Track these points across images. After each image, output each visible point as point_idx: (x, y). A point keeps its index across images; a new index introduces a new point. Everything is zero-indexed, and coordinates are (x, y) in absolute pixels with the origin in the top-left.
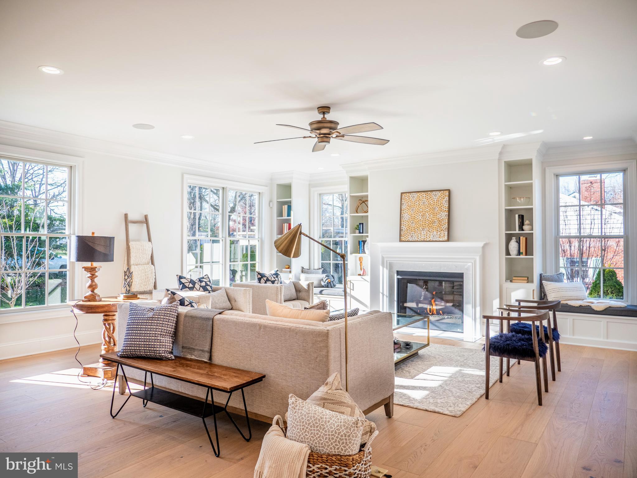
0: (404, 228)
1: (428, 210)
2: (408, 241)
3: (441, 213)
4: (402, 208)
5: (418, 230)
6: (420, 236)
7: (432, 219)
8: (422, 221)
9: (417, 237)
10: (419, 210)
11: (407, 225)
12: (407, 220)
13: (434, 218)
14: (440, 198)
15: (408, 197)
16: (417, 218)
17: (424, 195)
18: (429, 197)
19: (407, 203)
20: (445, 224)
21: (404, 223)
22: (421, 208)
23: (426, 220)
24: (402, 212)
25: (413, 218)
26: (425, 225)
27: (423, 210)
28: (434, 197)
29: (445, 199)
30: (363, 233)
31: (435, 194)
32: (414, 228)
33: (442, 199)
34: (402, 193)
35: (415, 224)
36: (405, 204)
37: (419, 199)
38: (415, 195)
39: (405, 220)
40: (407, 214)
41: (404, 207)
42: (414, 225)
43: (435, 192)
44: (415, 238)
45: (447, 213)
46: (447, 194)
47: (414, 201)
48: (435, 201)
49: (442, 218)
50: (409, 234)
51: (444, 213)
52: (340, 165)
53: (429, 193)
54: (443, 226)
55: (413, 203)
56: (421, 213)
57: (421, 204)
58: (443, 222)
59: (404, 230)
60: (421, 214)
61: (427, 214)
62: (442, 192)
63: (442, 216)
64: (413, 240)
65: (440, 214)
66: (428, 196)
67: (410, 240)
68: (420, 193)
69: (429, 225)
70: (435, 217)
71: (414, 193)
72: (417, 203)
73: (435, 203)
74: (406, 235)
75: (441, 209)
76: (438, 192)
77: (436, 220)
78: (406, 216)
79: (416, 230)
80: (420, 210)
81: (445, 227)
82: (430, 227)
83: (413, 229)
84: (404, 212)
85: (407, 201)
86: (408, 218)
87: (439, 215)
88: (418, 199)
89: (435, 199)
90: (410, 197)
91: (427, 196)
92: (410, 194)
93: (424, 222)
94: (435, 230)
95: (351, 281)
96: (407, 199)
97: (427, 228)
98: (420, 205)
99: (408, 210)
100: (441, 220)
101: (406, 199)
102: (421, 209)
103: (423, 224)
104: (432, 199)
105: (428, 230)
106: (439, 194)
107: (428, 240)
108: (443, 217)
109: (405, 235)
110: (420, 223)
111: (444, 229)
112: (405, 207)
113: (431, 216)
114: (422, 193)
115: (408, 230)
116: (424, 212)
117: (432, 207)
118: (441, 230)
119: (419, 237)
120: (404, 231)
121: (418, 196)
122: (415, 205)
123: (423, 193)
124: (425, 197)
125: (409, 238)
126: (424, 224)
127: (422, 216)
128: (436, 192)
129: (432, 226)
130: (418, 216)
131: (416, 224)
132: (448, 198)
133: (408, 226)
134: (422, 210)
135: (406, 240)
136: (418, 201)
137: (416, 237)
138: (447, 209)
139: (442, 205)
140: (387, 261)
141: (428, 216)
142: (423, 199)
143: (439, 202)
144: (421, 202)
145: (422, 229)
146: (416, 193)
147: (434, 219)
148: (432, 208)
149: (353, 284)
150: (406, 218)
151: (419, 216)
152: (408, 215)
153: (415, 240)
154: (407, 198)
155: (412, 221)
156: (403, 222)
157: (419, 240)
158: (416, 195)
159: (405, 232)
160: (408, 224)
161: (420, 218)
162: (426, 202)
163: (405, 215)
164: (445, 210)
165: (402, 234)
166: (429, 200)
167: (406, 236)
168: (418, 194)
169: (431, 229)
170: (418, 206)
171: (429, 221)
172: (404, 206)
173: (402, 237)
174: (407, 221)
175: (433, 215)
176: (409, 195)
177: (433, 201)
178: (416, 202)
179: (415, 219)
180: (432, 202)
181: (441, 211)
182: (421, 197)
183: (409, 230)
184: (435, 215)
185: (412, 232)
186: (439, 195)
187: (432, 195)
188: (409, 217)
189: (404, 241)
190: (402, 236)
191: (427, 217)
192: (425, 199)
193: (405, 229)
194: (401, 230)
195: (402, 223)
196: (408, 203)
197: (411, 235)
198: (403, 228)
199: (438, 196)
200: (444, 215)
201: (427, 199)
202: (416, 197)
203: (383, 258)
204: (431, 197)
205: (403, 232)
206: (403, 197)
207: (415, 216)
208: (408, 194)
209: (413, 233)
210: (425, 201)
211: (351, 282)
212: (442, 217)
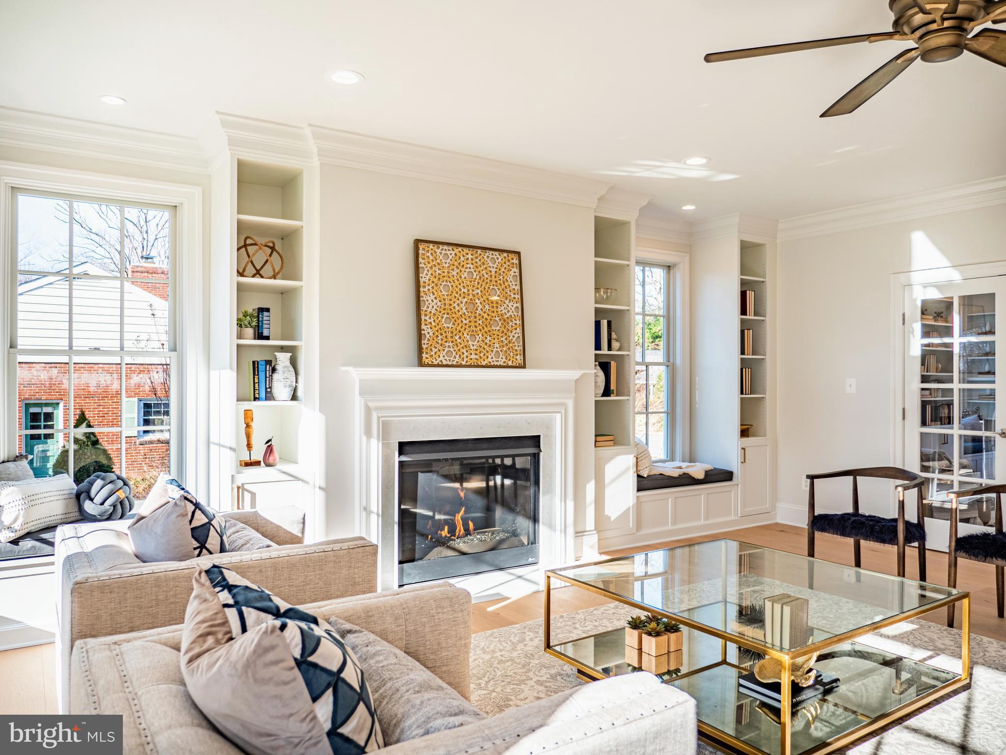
0: (427, 330)
1: (479, 291)
2: (438, 366)
3: (507, 302)
4: (422, 281)
5: (460, 338)
6: (466, 354)
7: (488, 315)
8: (469, 317)
9: (460, 356)
10: (460, 290)
11: (433, 324)
12: (433, 311)
13: (493, 312)
14: (503, 270)
15: (432, 254)
16: (457, 308)
17: (470, 256)
18: (479, 263)
19: (431, 268)
20: (516, 329)
21: (427, 318)
22: (465, 285)
23: (477, 315)
24: (422, 289)
25: (447, 307)
26: (476, 327)
27: (468, 290)
28: (490, 264)
29: (512, 273)
30: (267, 338)
31: (491, 256)
32: (452, 332)
33: (506, 271)
34: (417, 242)
35: (454, 324)
36: (426, 272)
37: (459, 264)
38: (448, 253)
39: (429, 310)
40: (433, 297)
41: (424, 277)
42: (450, 325)
43: (491, 252)
44: (455, 357)
45: (519, 305)
46: (516, 261)
47: (447, 265)
48: (493, 273)
49: (508, 315)
50: (441, 348)
51: (511, 304)
52: (217, 112)
53: (479, 251)
54: (512, 332)
55: (446, 271)
56: (464, 298)
57: (463, 277)
58: (511, 324)
59: (428, 336)
60: (466, 300)
61: (477, 301)
62: (505, 255)
63: (509, 309)
64: (450, 363)
65: (505, 305)
66: (478, 260)
67: (445, 363)
68: (460, 249)
69: (483, 328)
70: (495, 309)
71: (446, 247)
72: (454, 273)
73: (493, 278)
74: (433, 349)
75: (506, 293)
76: (497, 253)
77: (497, 319)
78: (430, 302)
79: (457, 338)
80: (463, 290)
81: (516, 336)
82: (486, 332)
83: (449, 335)
84: (426, 289)
85: (432, 264)
86: (435, 307)
87: (502, 308)
88: (456, 263)
89: (492, 269)
90: (438, 253)
91: (477, 258)
92: (436, 246)
93: (472, 319)
94: (496, 340)
95: (246, 486)
96: (431, 258)
97: (480, 335)
98: (461, 277)
99: (435, 288)
100: (508, 318)
101: (428, 257)
102: (464, 287)
103: (470, 324)
104: (486, 268)
105: (483, 341)
106: (500, 258)
107: (484, 363)
108: (510, 313)
109: (431, 350)
110: (464, 322)
111: (514, 339)
112: (428, 277)
113: (487, 307)
114: (464, 249)
115: (437, 336)
116: (471, 296)
117: (488, 285)
118: (510, 342)
119: (465, 356)
120: (429, 340)
121: (456, 254)
122: (450, 275)
123: (466, 250)
124: (472, 259)
125: (441, 358)
126: (473, 324)
127: (467, 306)
128: (494, 253)
129: (489, 331)
130: (458, 305)
131: (456, 324)
132: (517, 271)
133: (438, 327)
134: (465, 290)
135: (436, 363)
136: (458, 268)
137: (457, 357)
138: (518, 296)
139: (506, 284)
140: (379, 418)
141: (481, 306)
142: (468, 266)
143: (501, 277)
144: (463, 270)
145: (468, 337)
146: (450, 248)
147: (493, 315)
148: (487, 288)
149: (253, 495)
150: (430, 307)
151: (461, 305)
152: (436, 298)
153: (455, 363)
154: (429, 254)
155: (445, 316)
156: (426, 315)
157: (464, 363)
158: (451, 252)
159: (430, 343)
160: (437, 321)
161: (464, 308)
162: (475, 274)
163: (428, 298)
164: (513, 296)
165: (424, 347)
166: (480, 269)
167: (433, 353)
168: (456, 251)
169: (489, 338)
170: (458, 280)
171: (484, 319)
172: (424, 275)
173: (424, 355)
174: (435, 315)
175: (491, 305)
176: (435, 248)
177: (489, 274)
178: (453, 270)
179: (453, 310)
180: (486, 276)
181: (507, 299)
182: (462, 258)
183: (440, 337)
184: (495, 305)
185: (446, 342)
186: (500, 260)
187: (485, 257)
188: (439, 304)
189: (428, 365)
190: (424, 351)
191: (479, 309)
192: (472, 266)
193: (431, 334)
194: (420, 336)
195: (423, 317)
196: (434, 268)
197: (447, 349)
198: (426, 332)
199: (497, 263)
200: (513, 308)
201: (477, 267)
202: (451, 257)
203: (368, 410)
204: (483, 264)
205: (426, 342)
206: (421, 252)
207: (451, 302)
208: (431, 246)
209: (451, 344)
210: (472, 270)
211: (244, 489)
212: (509, 311)
